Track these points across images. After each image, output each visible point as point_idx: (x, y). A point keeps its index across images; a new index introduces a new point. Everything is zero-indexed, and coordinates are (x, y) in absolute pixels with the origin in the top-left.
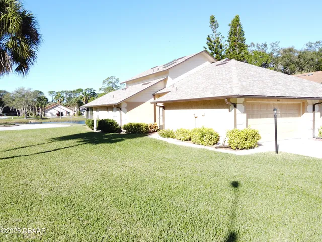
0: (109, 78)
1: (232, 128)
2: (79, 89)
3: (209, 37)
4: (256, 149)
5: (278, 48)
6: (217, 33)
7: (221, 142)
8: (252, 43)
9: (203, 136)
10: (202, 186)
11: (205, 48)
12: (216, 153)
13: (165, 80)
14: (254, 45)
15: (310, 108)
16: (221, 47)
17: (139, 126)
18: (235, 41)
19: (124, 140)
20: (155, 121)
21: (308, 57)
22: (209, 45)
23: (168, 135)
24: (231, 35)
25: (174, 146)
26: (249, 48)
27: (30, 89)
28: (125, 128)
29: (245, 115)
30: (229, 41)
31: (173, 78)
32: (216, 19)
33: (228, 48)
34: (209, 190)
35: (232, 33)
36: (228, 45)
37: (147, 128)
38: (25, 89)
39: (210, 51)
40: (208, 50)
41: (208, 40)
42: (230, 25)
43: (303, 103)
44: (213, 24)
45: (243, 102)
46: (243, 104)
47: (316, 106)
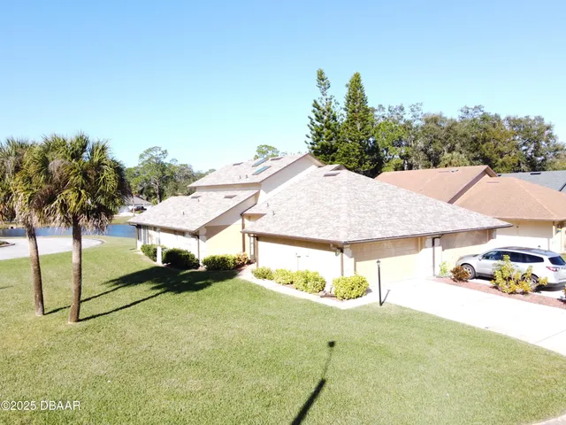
0: (150, 150)
1: (338, 275)
3: (315, 102)
4: (364, 297)
5: (420, 112)
6: (328, 97)
7: (327, 289)
8: (380, 106)
9: (306, 283)
10: (306, 347)
11: (311, 119)
12: (320, 306)
13: (256, 195)
14: (383, 108)
15: (429, 241)
16: (334, 118)
17: (224, 260)
18: (354, 111)
19: (209, 284)
20: (244, 250)
21: (461, 132)
22: (317, 116)
23: (265, 275)
24: (348, 101)
25: (275, 296)
26: (376, 113)
28: (206, 263)
29: (353, 259)
30: (345, 110)
31: (267, 192)
32: (326, 76)
33: (345, 119)
34: (311, 351)
35: (350, 97)
36: (345, 115)
37: (235, 263)
39: (318, 124)
40: (314, 121)
41: (314, 106)
42: (347, 86)
43: (421, 238)
44: (322, 82)
45: (350, 246)
46: (351, 248)
47: (435, 240)
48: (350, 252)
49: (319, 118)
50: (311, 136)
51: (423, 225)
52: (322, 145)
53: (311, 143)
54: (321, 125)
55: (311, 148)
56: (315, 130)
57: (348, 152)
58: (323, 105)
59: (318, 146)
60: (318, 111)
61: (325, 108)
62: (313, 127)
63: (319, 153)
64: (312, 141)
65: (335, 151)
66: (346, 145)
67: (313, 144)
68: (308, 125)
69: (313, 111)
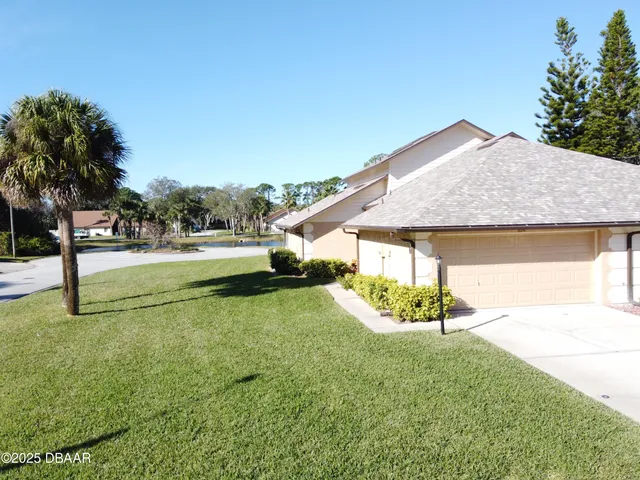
2: (334, 179)
3: (551, 65)
6: (573, 56)
11: (545, 90)
13: (385, 180)
16: (582, 85)
18: (611, 70)
22: (553, 84)
24: (604, 57)
27: (241, 186)
30: (600, 70)
31: (398, 177)
32: (570, 27)
33: (598, 84)
35: (608, 50)
36: (599, 79)
38: (235, 186)
39: (556, 96)
40: (551, 93)
41: (550, 72)
42: (603, 34)
43: (599, 232)
44: (564, 36)
45: (429, 237)
46: (430, 240)
47: (634, 237)
48: (429, 247)
49: (558, 89)
50: (544, 114)
51: (604, 210)
52: (559, 126)
53: (545, 126)
54: (560, 98)
55: (545, 132)
56: (551, 106)
57: (600, 132)
58: (564, 68)
59: (555, 128)
60: (555, 79)
61: (566, 72)
62: (548, 102)
63: (557, 138)
64: (546, 122)
65: (581, 133)
66: (597, 122)
67: (548, 126)
68: (540, 100)
69: (549, 79)
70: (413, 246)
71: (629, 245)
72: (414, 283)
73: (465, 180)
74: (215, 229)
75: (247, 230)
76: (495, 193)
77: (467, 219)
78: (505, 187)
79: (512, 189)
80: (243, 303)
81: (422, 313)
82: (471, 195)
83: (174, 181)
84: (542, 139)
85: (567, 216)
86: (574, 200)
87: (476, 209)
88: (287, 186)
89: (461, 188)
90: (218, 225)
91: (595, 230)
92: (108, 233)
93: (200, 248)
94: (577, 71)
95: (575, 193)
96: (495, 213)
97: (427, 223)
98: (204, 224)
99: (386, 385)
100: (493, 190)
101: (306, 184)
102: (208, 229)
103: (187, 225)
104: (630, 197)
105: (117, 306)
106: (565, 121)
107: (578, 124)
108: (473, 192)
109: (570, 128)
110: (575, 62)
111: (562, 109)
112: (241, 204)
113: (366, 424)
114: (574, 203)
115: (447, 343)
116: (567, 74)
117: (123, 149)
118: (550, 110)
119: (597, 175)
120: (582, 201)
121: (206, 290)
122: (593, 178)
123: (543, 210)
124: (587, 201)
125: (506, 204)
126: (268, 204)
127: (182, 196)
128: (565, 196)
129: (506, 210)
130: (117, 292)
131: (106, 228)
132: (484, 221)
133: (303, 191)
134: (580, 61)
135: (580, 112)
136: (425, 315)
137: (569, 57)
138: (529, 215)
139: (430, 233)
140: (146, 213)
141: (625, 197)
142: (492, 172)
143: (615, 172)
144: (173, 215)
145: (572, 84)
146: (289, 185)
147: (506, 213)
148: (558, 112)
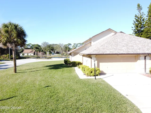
3: (136, 15)
11: (134, 21)
13: (91, 43)
16: (143, 20)
22: (136, 20)
24: (148, 13)
27: (63, 44)
31: (94, 42)
32: (140, 6)
33: (147, 20)
36: (147, 18)
39: (137, 23)
40: (136, 22)
42: (148, 8)
43: (138, 56)
44: (139, 8)
45: (95, 56)
46: (95, 57)
47: (146, 57)
48: (95, 59)
49: (137, 21)
50: (134, 27)
51: (139, 50)
52: (137, 30)
53: (134, 30)
54: (138, 23)
55: (134, 31)
56: (136, 25)
57: (147, 31)
58: (139, 16)
59: (136, 30)
60: (137, 18)
61: (139, 17)
62: (135, 24)
63: (137, 33)
64: (134, 29)
65: (143, 32)
66: (147, 29)
67: (135, 30)
68: (133, 24)
69: (135, 18)
70: (91, 58)
71: (145, 59)
72: (91, 67)
73: (106, 43)
74: (58, 54)
75: (64, 54)
76: (113, 46)
77: (104, 52)
78: (115, 45)
79: (117, 45)
80: (54, 71)
81: (92, 74)
82: (106, 47)
83: (47, 43)
84: (133, 33)
85: (129, 52)
86: (132, 48)
87: (107, 50)
88: (74, 44)
89: (105, 45)
90: (58, 53)
91: (137, 55)
92: (32, 54)
93: (52, 58)
94: (142, 17)
95: (133, 46)
96: (111, 51)
97: (94, 53)
98: (55, 53)
99: (75, 91)
100: (112, 45)
101: (79, 44)
102: (56, 54)
103: (50, 53)
104: (146, 47)
105: (26, 71)
106: (139, 29)
107: (142, 29)
108: (107, 46)
109: (140, 30)
110: (142, 14)
111: (138, 26)
112: (63, 48)
113: (65, 100)
114: (132, 49)
115: (96, 81)
116: (140, 17)
117: (26, 35)
118: (135, 26)
119: (139, 42)
120: (134, 48)
121: (47, 68)
122: (138, 42)
123: (124, 50)
124: (135, 48)
125: (115, 49)
126: (69, 48)
127: (49, 46)
128: (130, 47)
129: (114, 50)
130: (28, 68)
131: (32, 53)
132: (108, 53)
133: (78, 45)
134: (143, 14)
135: (143, 27)
136: (93, 75)
137: (140, 13)
138: (120, 51)
139: (95, 55)
140: (41, 50)
141: (145, 47)
142: (113, 41)
143: (144, 41)
144: (47, 51)
145: (141, 20)
146: (75, 44)
147: (114, 51)
148: (137, 26)
